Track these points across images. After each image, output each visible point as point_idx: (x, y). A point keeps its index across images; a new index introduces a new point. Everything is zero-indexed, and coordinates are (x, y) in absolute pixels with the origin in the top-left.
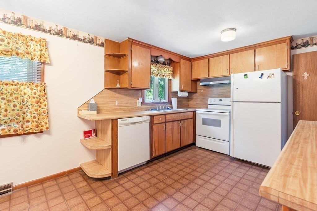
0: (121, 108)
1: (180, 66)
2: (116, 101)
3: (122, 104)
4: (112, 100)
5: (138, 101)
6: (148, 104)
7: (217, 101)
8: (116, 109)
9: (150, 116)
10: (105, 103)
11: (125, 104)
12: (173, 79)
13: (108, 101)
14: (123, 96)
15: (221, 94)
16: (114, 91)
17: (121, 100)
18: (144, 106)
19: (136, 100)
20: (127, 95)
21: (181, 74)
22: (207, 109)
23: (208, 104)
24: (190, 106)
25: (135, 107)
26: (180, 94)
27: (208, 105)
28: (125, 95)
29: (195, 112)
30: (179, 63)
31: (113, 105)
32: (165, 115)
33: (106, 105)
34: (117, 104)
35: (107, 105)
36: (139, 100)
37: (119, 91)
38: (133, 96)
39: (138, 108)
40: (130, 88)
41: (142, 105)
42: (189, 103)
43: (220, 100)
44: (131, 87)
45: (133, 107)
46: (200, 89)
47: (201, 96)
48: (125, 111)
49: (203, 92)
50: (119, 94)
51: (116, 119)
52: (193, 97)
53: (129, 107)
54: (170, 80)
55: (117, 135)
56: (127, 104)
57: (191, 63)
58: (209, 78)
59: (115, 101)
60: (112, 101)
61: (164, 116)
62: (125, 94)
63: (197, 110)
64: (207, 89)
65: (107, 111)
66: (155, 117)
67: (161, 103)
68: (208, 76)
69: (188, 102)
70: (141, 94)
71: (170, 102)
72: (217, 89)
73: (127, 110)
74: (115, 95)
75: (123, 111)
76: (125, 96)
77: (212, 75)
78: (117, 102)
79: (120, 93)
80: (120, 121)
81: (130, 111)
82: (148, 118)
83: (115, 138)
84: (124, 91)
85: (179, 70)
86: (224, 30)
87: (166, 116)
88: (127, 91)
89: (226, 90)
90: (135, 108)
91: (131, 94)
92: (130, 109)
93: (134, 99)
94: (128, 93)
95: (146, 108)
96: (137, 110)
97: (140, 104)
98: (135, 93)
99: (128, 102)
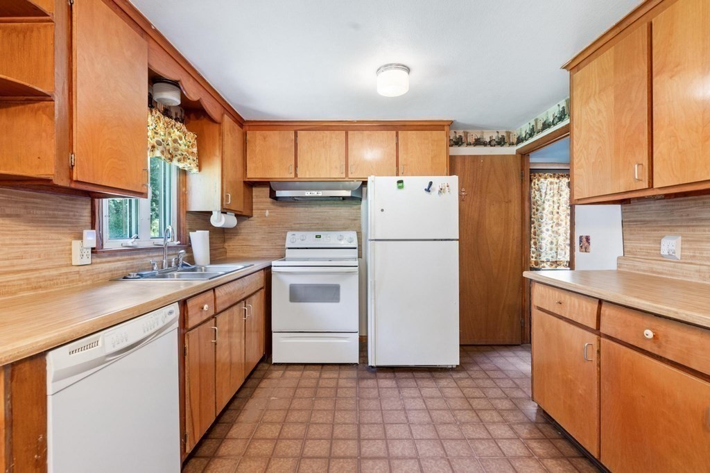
1: (221, 134)
5: (76, 244)
6: (115, 255)
7: (309, 238)
9: (179, 303)
11: (7, 263)
15: (318, 222)
18: (107, 266)
19: (69, 240)
20: (18, 216)
21: (225, 157)
22: (285, 260)
23: (287, 246)
24: (229, 255)
25: (61, 271)
27: (287, 250)
28: (9, 216)
29: (268, 271)
30: (218, 125)
32: (214, 289)
36: (80, 237)
38: (51, 221)
39: (78, 272)
40: (64, 183)
41: (94, 261)
42: (226, 244)
43: (317, 237)
44: (71, 178)
45: (54, 272)
46: (262, 207)
47: (264, 227)
48: (15, 293)
49: (269, 216)
51: (31, 358)
52: (240, 229)
53: (37, 274)
54: (183, 173)
56: (17, 258)
57: (245, 134)
58: (296, 179)
61: (212, 293)
62: (8, 211)
63: (274, 263)
64: (280, 210)
67: (166, 250)
68: (293, 176)
69: (224, 242)
70: (86, 213)
71: (187, 245)
72: (306, 209)
73: (21, 290)
77: (304, 173)
81: (40, 292)
82: (175, 310)
85: (217, 147)
86: (386, 66)
87: (217, 292)
88: (22, 199)
89: (328, 212)
90: (66, 274)
91: (43, 212)
92: (42, 284)
93: (55, 236)
94: (26, 208)
95: (111, 271)
96: (73, 281)
97: (85, 255)
98: (61, 210)
99: (25, 252)
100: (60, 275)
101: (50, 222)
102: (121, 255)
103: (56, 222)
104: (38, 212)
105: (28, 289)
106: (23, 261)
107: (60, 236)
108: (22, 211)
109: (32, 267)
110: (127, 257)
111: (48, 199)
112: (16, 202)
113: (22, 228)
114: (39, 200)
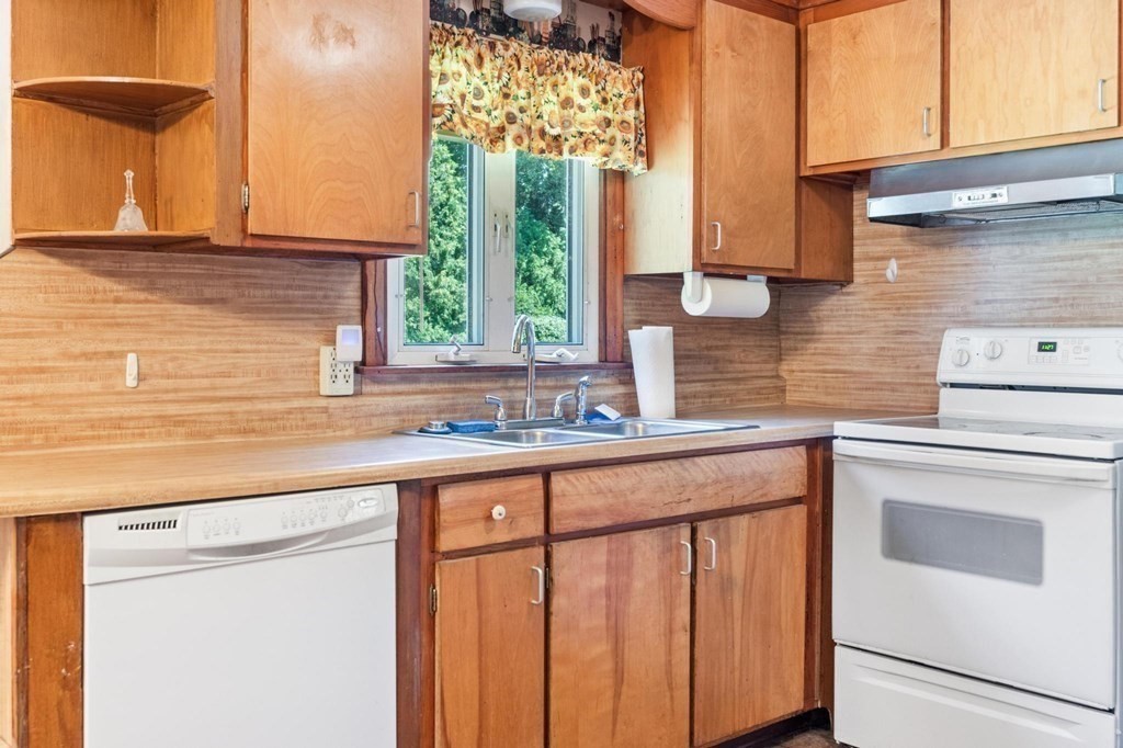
0: (172, 409)
1: (697, 59)
2: (123, 355)
3: (183, 383)
4: (91, 348)
5: (326, 351)
6: (416, 380)
7: (1015, 354)
8: (118, 424)
9: (402, 486)
10: (20, 371)
11: (205, 382)
12: (638, 168)
13: (49, 351)
14: (193, 310)
15: (1054, 293)
16: (107, 264)
17: (166, 346)
18: (383, 400)
19: (315, 345)
20: (223, 301)
21: (708, 122)
22: (935, 424)
23: (942, 377)
24: (792, 397)
25: (296, 404)
26: (699, 298)
27: (945, 393)
28: (209, 301)
29: (819, 450)
30: (686, 36)
31: (94, 386)
32: (546, 473)
33: (25, 389)
34: (131, 381)
35: (40, 388)
36: (331, 341)
37: (154, 268)
38: (278, 309)
39: (325, 410)
40: (233, 240)
41: (367, 388)
42: (784, 367)
43: (1042, 347)
44: (244, 230)
45: (278, 406)
46: (877, 250)
47: (885, 315)
48: (210, 437)
49: (899, 280)
50: (151, 288)
51: (58, 518)
52: (819, 320)
53: (246, 406)
54: (616, 180)
55: (76, 661)
57: (800, 39)
58: (946, 155)
59: (110, 355)
60: (86, 356)
61: (538, 481)
62: (208, 293)
63: (841, 427)
64: (932, 257)
65: (37, 439)
66: (447, 497)
67: (532, 373)
68: (935, 142)
69: (779, 359)
70: (351, 291)
71: (617, 362)
72: (1017, 251)
73: (220, 432)
74: (117, 301)
75: (191, 435)
76: (207, 311)
77: (969, 135)
78: (132, 358)
79: (161, 283)
80: (98, 534)
81: (253, 438)
82: (384, 502)
83: (54, 691)
84: (198, 269)
87: (558, 483)
88: (230, 270)
89: (1094, 257)
90: (301, 410)
91: (267, 292)
92: (256, 425)
93: (288, 337)
94: (237, 286)
95: (399, 413)
96: (314, 426)
97: (340, 375)
98: (300, 288)
99: (235, 366)
100: (289, 412)
101: (278, 311)
102: (431, 381)
103: (290, 310)
104: (259, 293)
105: (231, 432)
106: (228, 382)
107: (297, 338)
108: (231, 293)
109: (245, 392)
110: (447, 386)
111: (274, 267)
112: (221, 277)
113: (231, 322)
114: (259, 272)
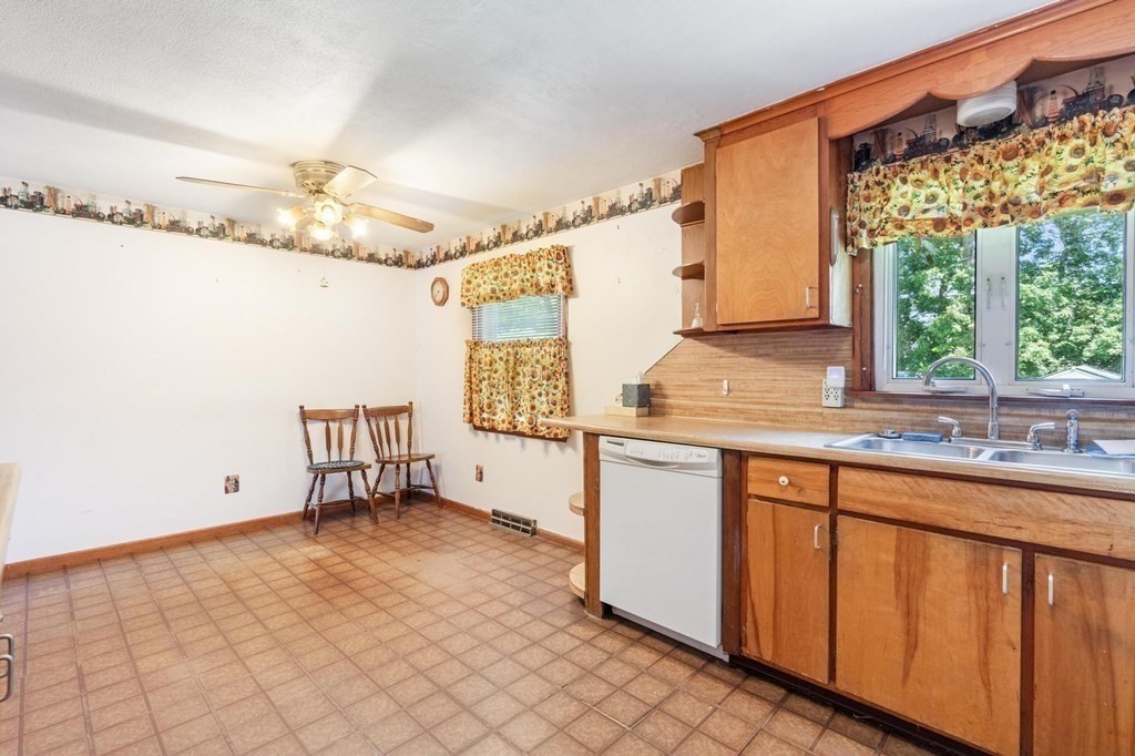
0: (738, 406)
2: (722, 381)
3: (748, 394)
4: (710, 377)
5: (822, 381)
6: (898, 402)
8: (716, 410)
9: (724, 452)
10: (686, 386)
11: (759, 395)
13: (696, 378)
14: (753, 360)
16: (716, 342)
17: (740, 377)
20: (768, 355)
25: (802, 409)
28: (761, 356)
31: (712, 393)
32: (834, 466)
33: (687, 393)
34: (725, 393)
35: (693, 393)
36: (824, 375)
37: (736, 342)
38: (800, 359)
39: (821, 414)
48: (755, 421)
50: (734, 351)
53: (774, 408)
56: (767, 391)
59: (717, 380)
60: (708, 380)
62: (760, 352)
65: (687, 413)
66: (753, 463)
67: (994, 404)
70: (846, 346)
73: (759, 419)
74: (720, 357)
75: (746, 419)
76: (760, 361)
78: (726, 382)
79: (738, 348)
80: (602, 443)
81: (777, 425)
84: (755, 341)
87: (843, 474)
88: (771, 340)
90: (806, 413)
91: (791, 350)
92: (780, 418)
93: (804, 373)
94: (775, 347)
96: (815, 422)
97: (832, 396)
98: (812, 346)
99: (774, 387)
100: (798, 413)
101: (799, 359)
102: (913, 404)
103: (804, 359)
104: (787, 350)
105: (766, 420)
106: (772, 395)
107: (810, 374)
108: (771, 351)
109: (779, 401)
111: (795, 336)
112: (766, 343)
113: (771, 365)
114: (787, 339)
